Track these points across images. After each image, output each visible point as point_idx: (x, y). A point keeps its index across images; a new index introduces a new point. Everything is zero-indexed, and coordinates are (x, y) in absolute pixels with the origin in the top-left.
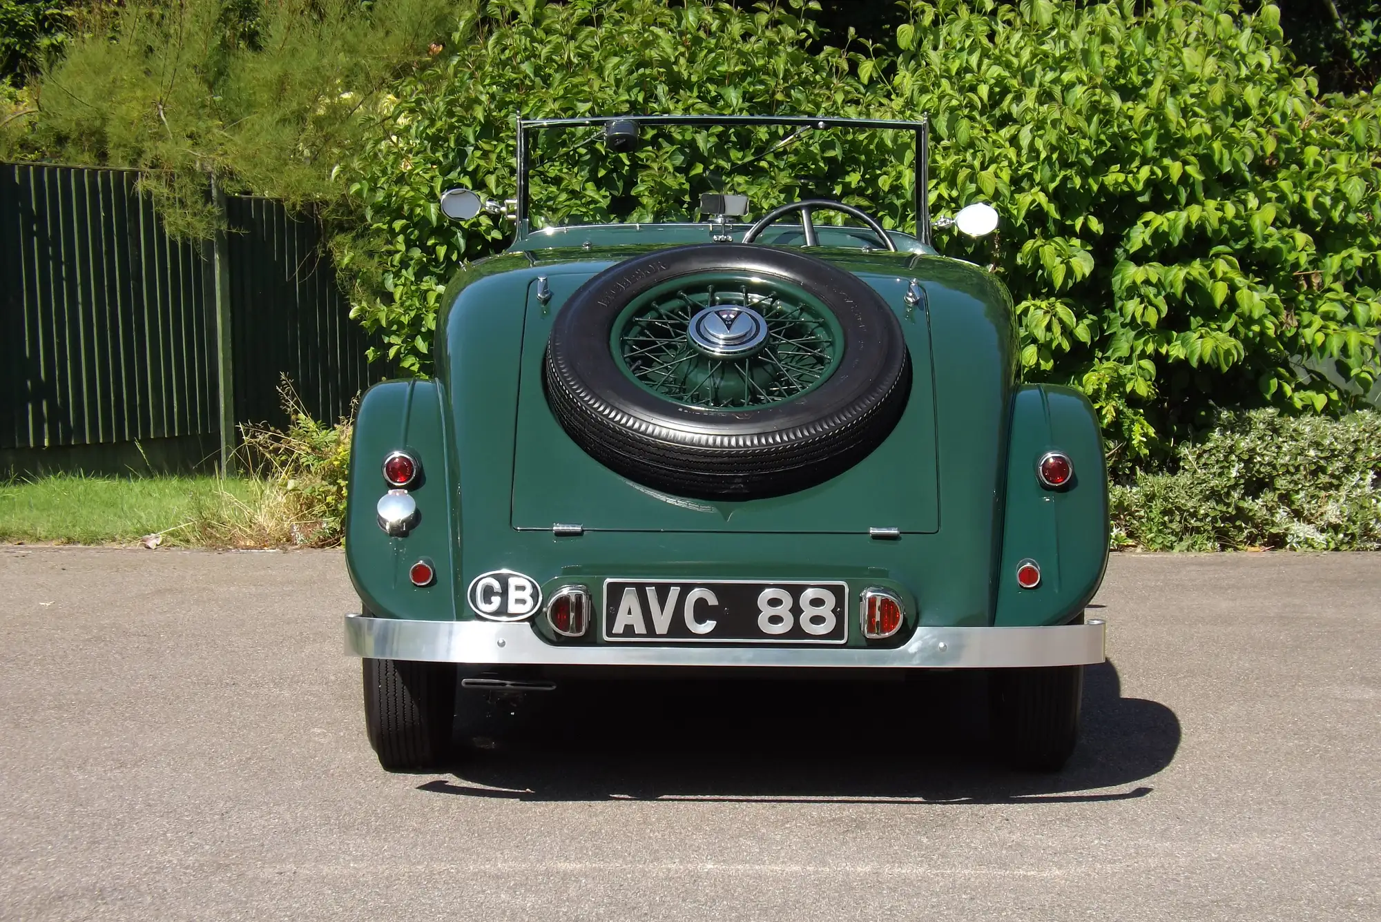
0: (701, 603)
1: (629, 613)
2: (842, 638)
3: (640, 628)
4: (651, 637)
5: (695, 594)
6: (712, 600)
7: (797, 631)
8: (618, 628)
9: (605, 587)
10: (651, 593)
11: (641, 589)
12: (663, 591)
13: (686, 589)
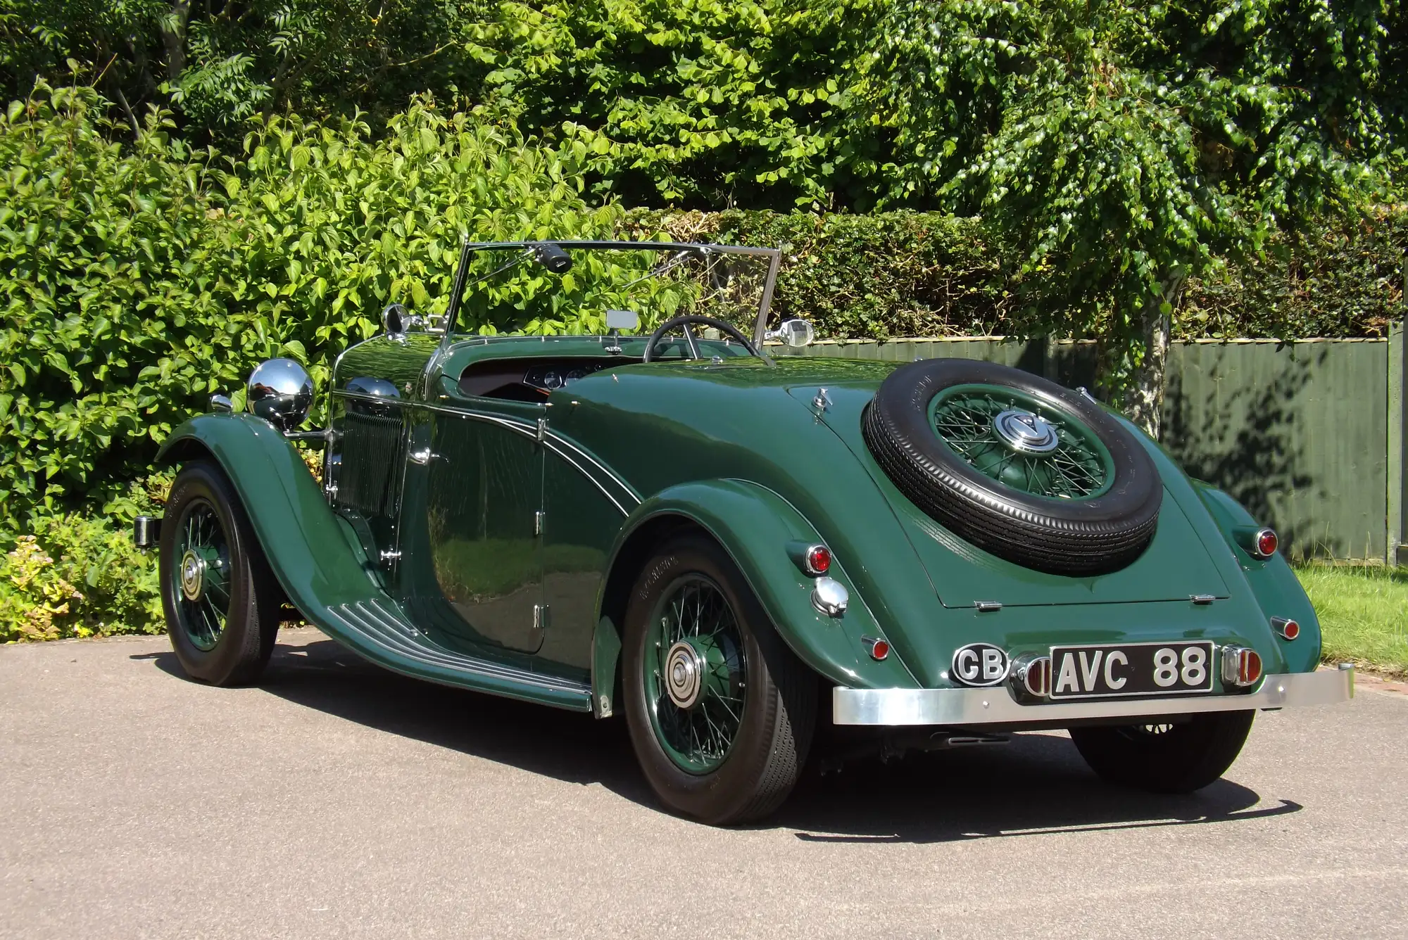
0: (1116, 663)
1: (1068, 674)
2: (1210, 688)
3: (1075, 687)
4: (1083, 697)
5: (1111, 657)
6: (1124, 661)
7: (1179, 684)
8: (1060, 688)
9: (1051, 654)
10: (1083, 655)
11: (1075, 653)
12: (1090, 654)
13: (1106, 651)
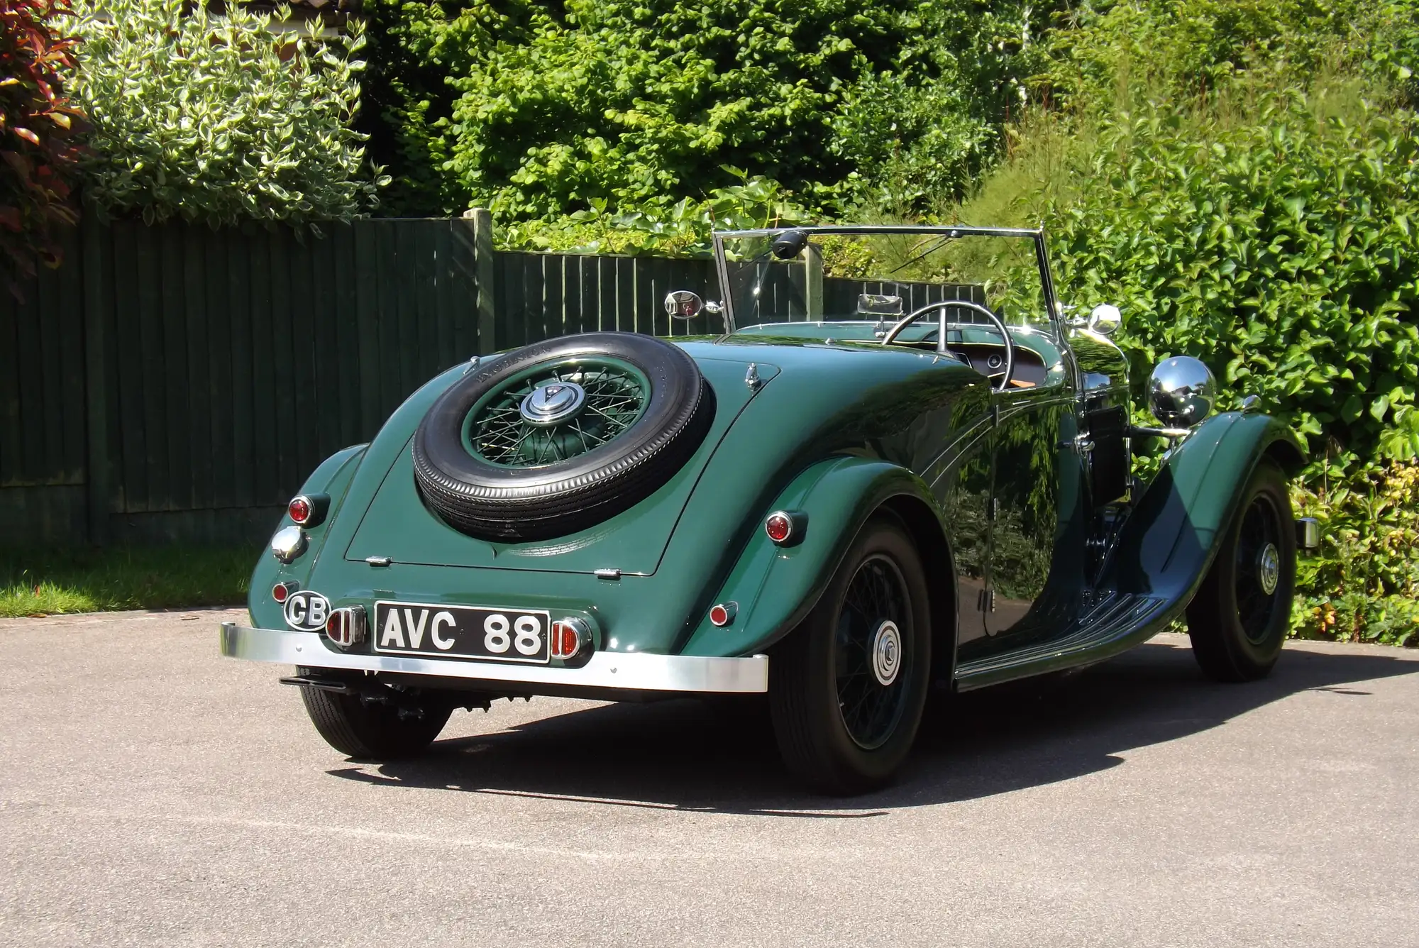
0: (443, 624)
1: (393, 629)
2: (545, 659)
3: (401, 643)
4: (408, 652)
5: (438, 617)
6: (452, 622)
7: (512, 651)
8: (385, 642)
9: (375, 607)
10: (408, 613)
11: (401, 610)
12: (417, 612)
13: (433, 612)
